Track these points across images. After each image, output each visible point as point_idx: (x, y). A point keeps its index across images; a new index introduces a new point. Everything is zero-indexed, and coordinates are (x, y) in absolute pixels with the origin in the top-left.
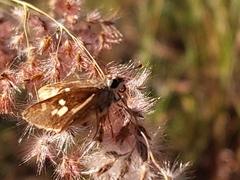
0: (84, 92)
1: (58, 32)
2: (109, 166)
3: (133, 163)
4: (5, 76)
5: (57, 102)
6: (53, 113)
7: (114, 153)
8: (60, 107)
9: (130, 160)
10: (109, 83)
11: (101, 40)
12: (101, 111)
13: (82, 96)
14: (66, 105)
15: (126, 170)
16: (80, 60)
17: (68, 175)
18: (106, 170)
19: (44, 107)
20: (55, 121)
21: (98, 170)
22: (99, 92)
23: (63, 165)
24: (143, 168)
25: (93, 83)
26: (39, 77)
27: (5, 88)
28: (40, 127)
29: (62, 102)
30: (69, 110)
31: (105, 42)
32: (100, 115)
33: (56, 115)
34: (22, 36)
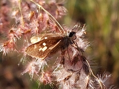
0: (55, 39)
1: (38, 9)
2: (69, 77)
3: (81, 75)
4: (12, 31)
5: (42, 44)
6: (40, 50)
7: (72, 70)
8: (43, 47)
9: (80, 74)
10: (68, 34)
11: (57, 13)
12: (64, 48)
13: (54, 41)
14: (46, 46)
15: (77, 79)
16: (48, 23)
17: (45, 82)
18: (68, 79)
19: (36, 47)
20: (41, 54)
21: (64, 79)
22: (63, 39)
23: (42, 76)
24: (88, 78)
25: (59, 34)
26: (29, 32)
27: (11, 38)
28: (33, 57)
29: (44, 44)
30: (48, 48)
31: (59, 15)
32: (63, 51)
33: (41, 51)
34: (17, 11)
